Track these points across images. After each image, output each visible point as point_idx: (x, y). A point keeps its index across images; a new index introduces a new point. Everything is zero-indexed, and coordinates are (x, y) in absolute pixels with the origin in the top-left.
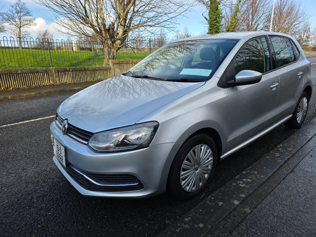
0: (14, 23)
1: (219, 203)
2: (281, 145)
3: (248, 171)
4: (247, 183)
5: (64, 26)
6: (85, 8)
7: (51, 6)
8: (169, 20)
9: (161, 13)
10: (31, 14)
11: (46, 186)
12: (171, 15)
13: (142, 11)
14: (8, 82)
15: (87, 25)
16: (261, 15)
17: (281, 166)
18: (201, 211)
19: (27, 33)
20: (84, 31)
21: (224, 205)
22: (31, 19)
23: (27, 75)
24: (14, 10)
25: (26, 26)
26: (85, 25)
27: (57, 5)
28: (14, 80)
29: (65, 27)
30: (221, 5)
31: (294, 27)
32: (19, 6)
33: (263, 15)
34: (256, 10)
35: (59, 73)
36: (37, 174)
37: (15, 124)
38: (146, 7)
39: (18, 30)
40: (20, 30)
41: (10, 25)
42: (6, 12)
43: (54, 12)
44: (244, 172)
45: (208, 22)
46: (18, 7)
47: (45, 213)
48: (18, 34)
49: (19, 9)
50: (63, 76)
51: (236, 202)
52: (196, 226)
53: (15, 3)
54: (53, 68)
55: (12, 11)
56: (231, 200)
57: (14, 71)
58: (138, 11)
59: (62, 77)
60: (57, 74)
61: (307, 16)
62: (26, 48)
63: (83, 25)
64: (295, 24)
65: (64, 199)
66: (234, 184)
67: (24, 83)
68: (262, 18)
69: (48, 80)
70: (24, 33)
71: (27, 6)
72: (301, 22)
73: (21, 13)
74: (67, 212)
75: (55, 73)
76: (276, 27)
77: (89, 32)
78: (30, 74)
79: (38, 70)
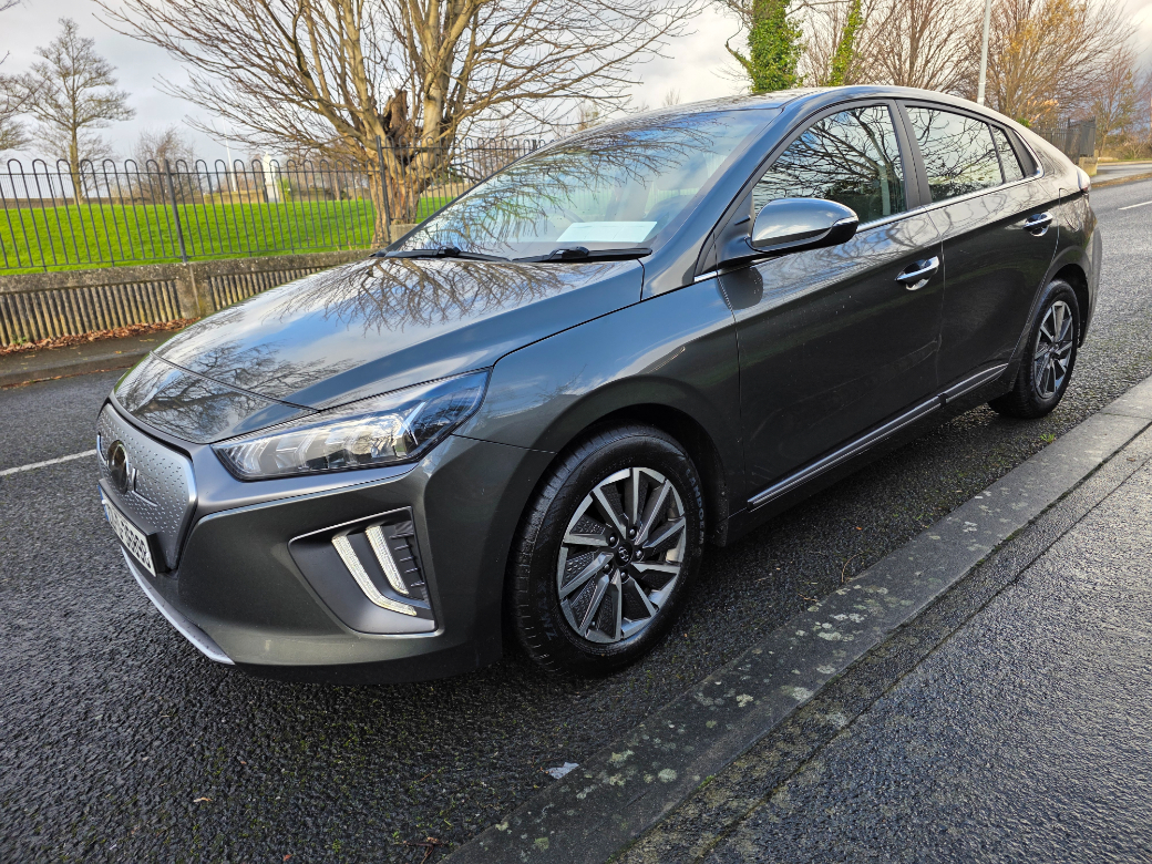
0: (51, 111)
1: (739, 698)
2: (988, 494)
3: (858, 587)
4: (849, 627)
5: (224, 112)
6: (294, 42)
7: (175, 42)
8: (602, 72)
9: (569, 47)
10: (112, 76)
11: (140, 667)
12: (609, 54)
13: (502, 43)
14: (32, 321)
15: (305, 103)
16: (945, 36)
17: (980, 565)
18: (672, 726)
19: (101, 146)
20: (299, 126)
21: (758, 703)
22: (112, 94)
23: (98, 293)
24: (52, 67)
25: (95, 121)
26: (299, 104)
27: (196, 39)
28: (53, 313)
29: (229, 115)
30: (794, 8)
31: (1069, 73)
32: (70, 49)
33: (952, 36)
34: (927, 16)
35: (213, 279)
36: (111, 628)
37: (49, 462)
38: (515, 30)
39: (70, 137)
40: (74, 137)
41: (40, 118)
42: (23, 75)
43: (189, 65)
44: (840, 592)
45: (750, 71)
46: (64, 56)
47: (128, 758)
48: (68, 149)
49: (67, 62)
50: (227, 291)
51: (802, 694)
52: (649, 778)
53: (56, 41)
54: (191, 263)
55: (46, 68)
56: (783, 687)
57: (50, 279)
58: (488, 43)
59: (222, 295)
60: (205, 285)
61: (1117, 31)
62: (100, 201)
63: (295, 107)
64: (1074, 59)
65: (201, 706)
66: (802, 633)
67: (90, 321)
68: (951, 45)
69: (174, 308)
70: (90, 146)
71: (97, 50)
72: (1097, 52)
73: (76, 77)
74: (207, 753)
75: (196, 281)
76: (1002, 75)
77: (315, 131)
78: (107, 288)
79: (137, 274)
